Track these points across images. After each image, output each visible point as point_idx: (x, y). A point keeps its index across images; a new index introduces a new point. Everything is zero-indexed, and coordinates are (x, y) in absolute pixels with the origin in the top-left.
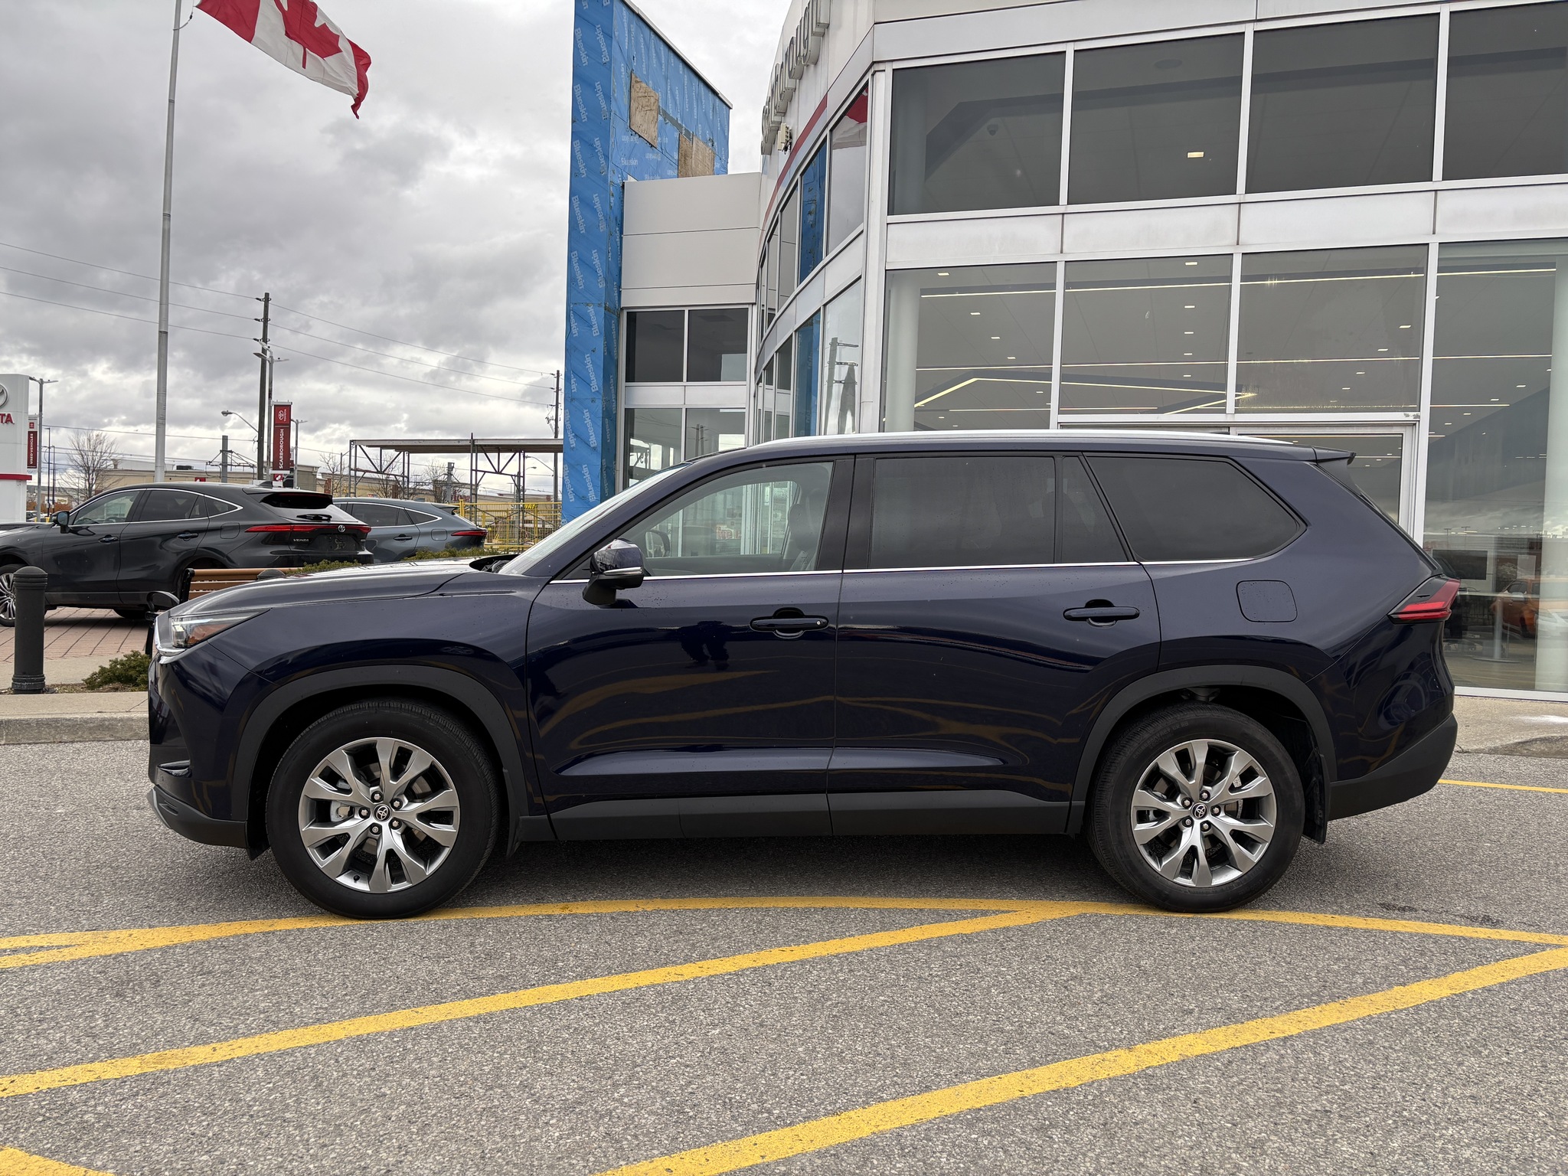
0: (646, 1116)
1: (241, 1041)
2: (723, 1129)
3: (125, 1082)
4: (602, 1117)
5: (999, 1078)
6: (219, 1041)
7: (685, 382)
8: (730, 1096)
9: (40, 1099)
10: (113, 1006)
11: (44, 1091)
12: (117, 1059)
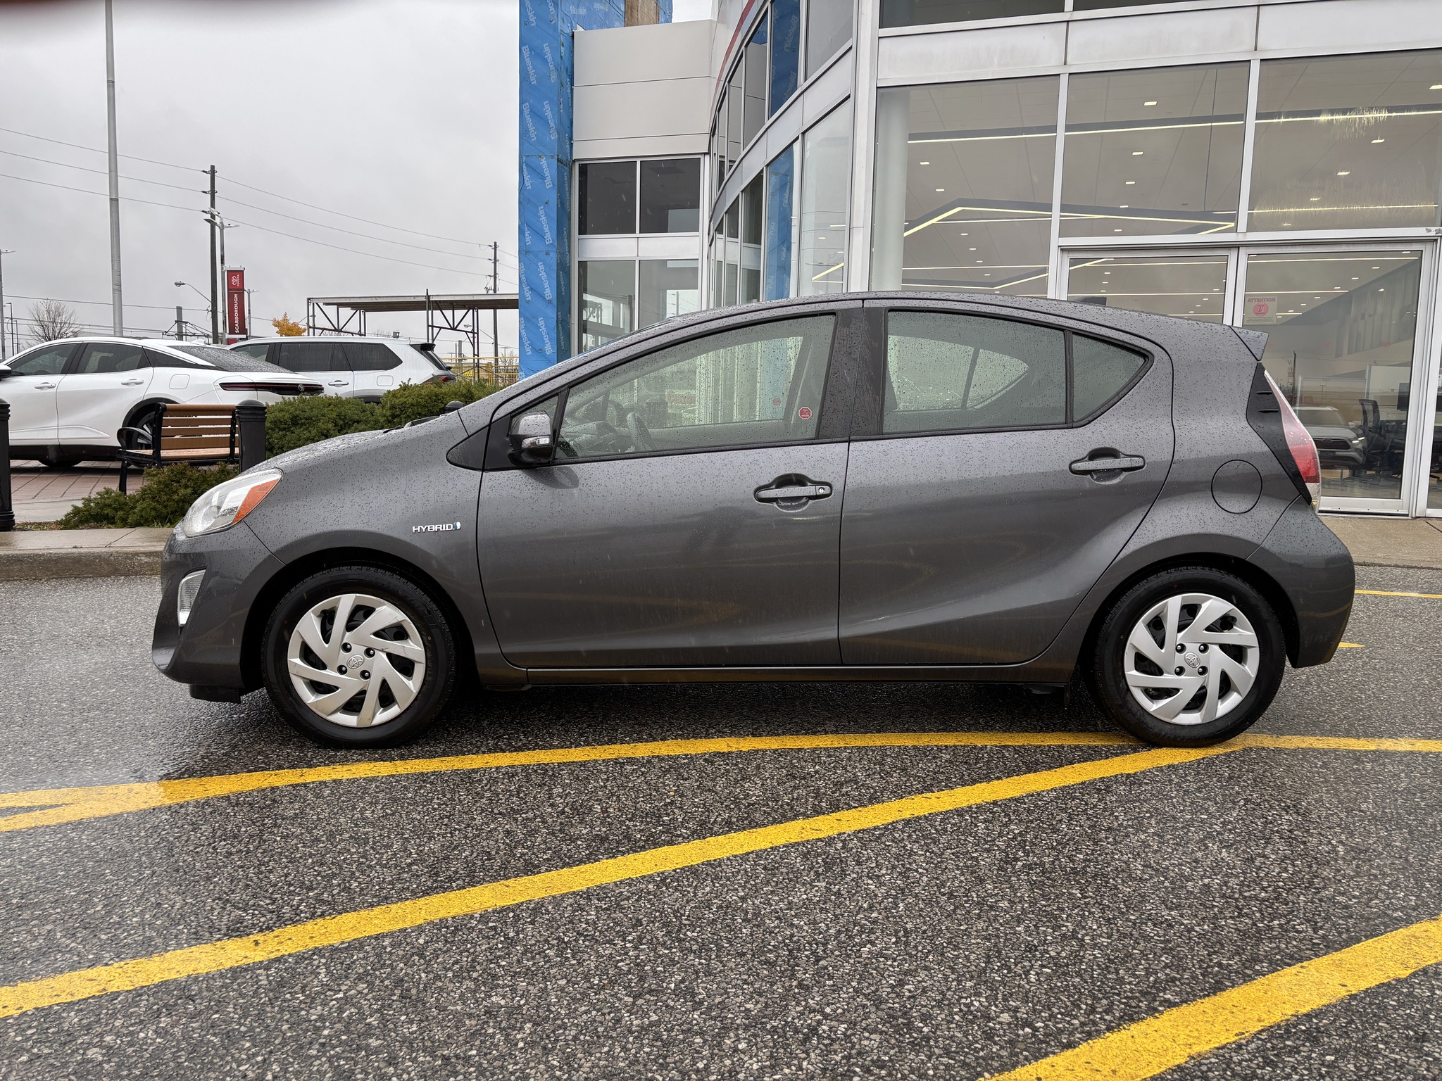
0: (866, 1034)
1: (290, 930)
2: (981, 1054)
3: (141, 995)
4: (807, 1038)
5: (1302, 967)
6: (261, 931)
7: (638, 234)
8: (963, 1001)
9: (23, 1026)
10: (117, 884)
11: (30, 1013)
12: (128, 961)
